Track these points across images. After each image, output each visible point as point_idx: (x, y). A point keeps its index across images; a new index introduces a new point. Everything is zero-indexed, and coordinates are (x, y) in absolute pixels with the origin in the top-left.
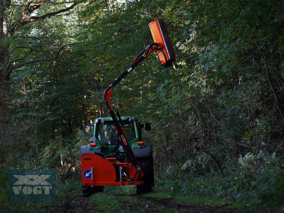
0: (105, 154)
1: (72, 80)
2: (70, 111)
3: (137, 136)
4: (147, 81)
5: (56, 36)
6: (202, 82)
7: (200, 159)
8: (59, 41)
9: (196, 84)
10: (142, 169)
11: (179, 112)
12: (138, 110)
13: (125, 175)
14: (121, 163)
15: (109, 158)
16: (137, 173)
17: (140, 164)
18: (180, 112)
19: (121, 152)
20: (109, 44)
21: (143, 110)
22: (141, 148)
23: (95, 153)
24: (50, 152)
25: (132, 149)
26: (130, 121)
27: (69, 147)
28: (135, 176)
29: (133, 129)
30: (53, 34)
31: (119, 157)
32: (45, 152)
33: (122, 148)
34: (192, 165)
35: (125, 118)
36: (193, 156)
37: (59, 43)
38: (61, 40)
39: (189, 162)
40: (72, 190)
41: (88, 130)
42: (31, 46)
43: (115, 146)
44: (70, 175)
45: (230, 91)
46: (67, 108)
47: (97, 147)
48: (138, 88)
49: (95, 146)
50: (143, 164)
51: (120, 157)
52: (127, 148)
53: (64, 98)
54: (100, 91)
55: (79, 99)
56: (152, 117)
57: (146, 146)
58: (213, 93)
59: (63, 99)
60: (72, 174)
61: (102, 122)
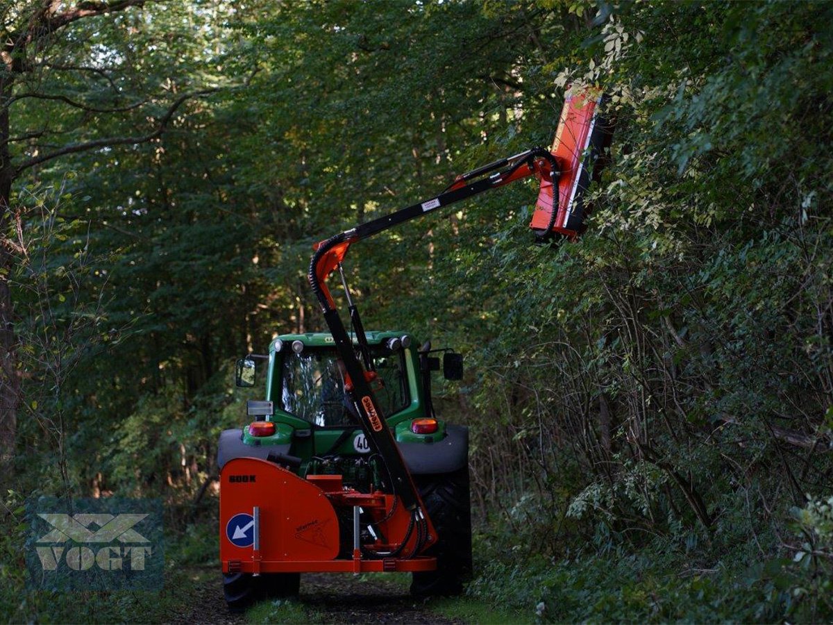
0: (305, 462)
1: (211, 206)
2: (206, 304)
3: (416, 400)
4: (452, 213)
5: (164, 67)
6: (645, 214)
7: (630, 482)
8: (174, 82)
9: (623, 221)
10: (431, 515)
11: (559, 315)
12: (421, 305)
13: (373, 534)
14: (359, 495)
15: (318, 473)
16: (415, 528)
17: (424, 498)
18: (563, 317)
19: (359, 455)
20: (327, 89)
21: (436, 306)
22: (429, 441)
23: (271, 458)
24: (141, 435)
25: (397, 446)
26: (391, 346)
27: (201, 422)
28: (406, 542)
29: (403, 375)
30: (156, 60)
31: (353, 470)
32: (126, 435)
33: (362, 442)
34: (604, 504)
35: (377, 336)
36: (607, 472)
37: (174, 90)
38: (180, 80)
39: (594, 491)
40: (208, 559)
41: (249, 375)
42: (84, 98)
43: (340, 433)
44: (205, 509)
45: (747, 246)
46: (196, 297)
47: (276, 437)
48: (422, 236)
49: (272, 431)
50: (436, 497)
51: (357, 473)
52: (382, 441)
53: (185, 263)
54: (298, 242)
55: (234, 266)
56: (466, 331)
57: (445, 435)
58: (681, 254)
59: (183, 267)
60: (210, 505)
61: (296, 348)
